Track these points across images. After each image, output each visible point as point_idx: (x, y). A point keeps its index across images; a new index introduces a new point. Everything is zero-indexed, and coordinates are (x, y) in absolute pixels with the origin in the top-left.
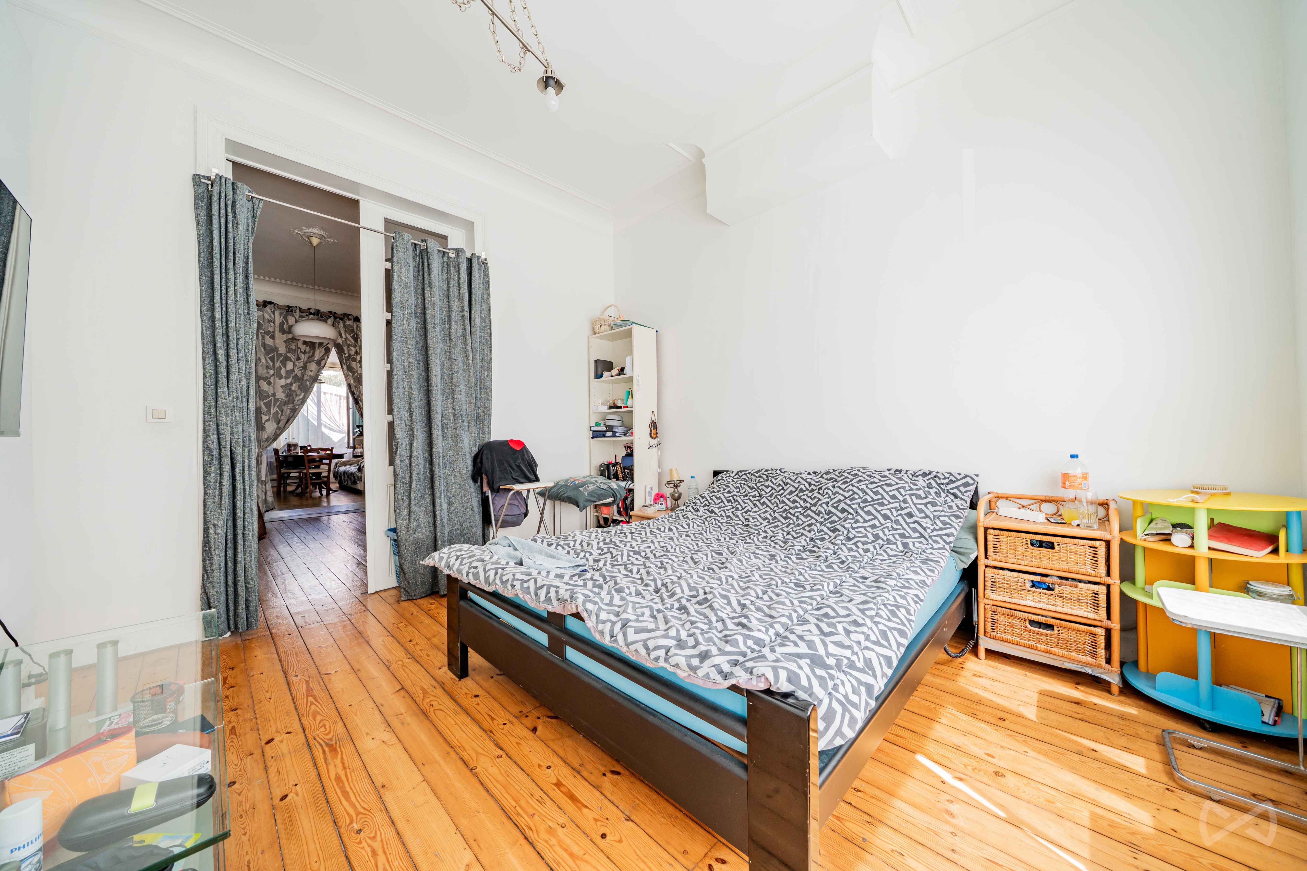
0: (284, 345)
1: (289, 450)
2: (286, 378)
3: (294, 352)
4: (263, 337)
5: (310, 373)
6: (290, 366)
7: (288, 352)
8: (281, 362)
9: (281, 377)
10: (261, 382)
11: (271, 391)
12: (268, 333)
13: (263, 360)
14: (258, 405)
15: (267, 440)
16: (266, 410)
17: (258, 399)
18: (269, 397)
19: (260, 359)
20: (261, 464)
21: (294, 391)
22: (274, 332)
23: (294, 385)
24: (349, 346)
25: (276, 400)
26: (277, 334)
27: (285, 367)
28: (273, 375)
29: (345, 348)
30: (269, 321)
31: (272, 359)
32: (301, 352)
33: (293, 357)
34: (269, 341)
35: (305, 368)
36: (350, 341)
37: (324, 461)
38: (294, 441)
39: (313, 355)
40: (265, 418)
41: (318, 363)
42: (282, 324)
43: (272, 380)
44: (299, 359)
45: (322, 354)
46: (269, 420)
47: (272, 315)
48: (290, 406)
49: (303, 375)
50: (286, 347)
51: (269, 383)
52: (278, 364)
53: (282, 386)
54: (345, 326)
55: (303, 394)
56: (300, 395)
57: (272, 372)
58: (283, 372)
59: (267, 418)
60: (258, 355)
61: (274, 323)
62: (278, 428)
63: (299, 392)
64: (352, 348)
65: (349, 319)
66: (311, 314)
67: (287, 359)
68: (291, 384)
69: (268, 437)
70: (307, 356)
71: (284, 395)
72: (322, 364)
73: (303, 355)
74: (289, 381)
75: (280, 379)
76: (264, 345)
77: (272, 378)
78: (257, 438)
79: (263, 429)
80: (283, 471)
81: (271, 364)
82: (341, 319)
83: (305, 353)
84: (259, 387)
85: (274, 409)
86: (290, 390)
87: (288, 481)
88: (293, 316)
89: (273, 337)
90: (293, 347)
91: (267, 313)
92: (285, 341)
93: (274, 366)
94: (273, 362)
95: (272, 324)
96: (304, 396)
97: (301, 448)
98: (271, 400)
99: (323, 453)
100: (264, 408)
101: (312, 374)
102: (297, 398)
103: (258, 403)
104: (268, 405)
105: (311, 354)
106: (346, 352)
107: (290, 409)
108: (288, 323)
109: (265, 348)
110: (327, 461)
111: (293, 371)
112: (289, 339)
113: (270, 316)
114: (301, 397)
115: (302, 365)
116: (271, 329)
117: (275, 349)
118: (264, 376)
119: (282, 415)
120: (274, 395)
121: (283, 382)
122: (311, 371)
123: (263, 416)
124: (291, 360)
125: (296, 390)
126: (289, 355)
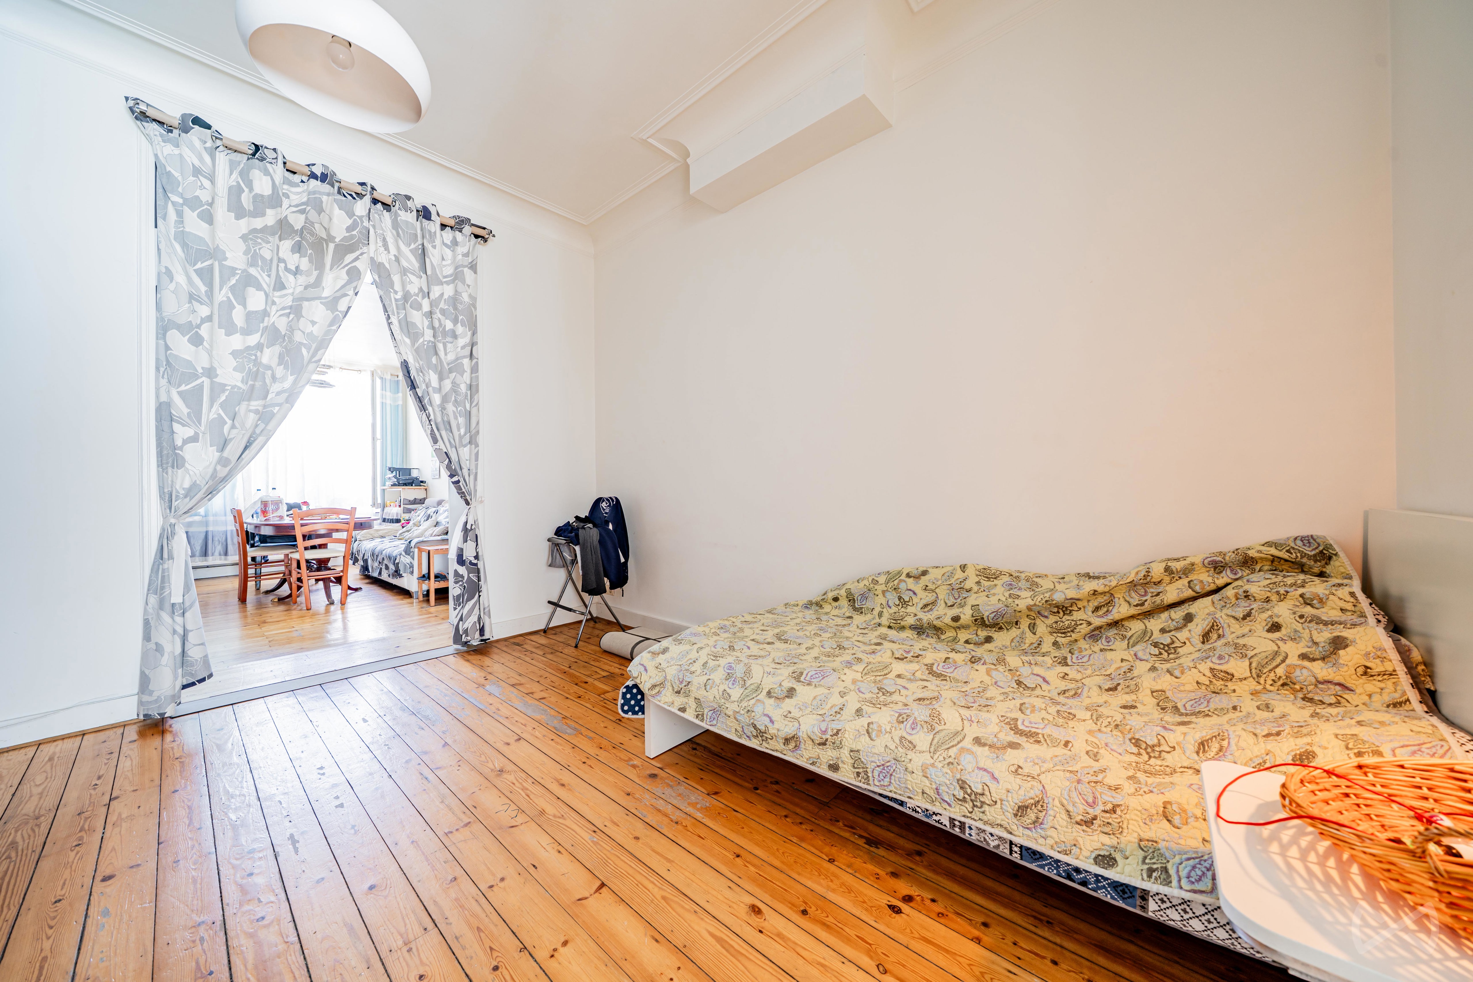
0: (242, 246)
1: (264, 512)
2: (247, 332)
3: (267, 266)
4: (180, 214)
5: (309, 328)
6: (256, 300)
7: (253, 263)
8: (232, 289)
9: (230, 329)
10: (173, 336)
11: (202, 362)
12: (193, 203)
13: (180, 278)
14: (164, 398)
15: (189, 493)
16: (185, 410)
17: (164, 382)
18: (196, 377)
19: (169, 273)
20: (171, 557)
21: (269, 368)
22: (211, 204)
23: (267, 351)
24: (404, 272)
25: (217, 389)
26: (221, 212)
27: (244, 305)
28: (209, 318)
29: (396, 278)
30: (197, 172)
31: (206, 275)
32: (286, 269)
33: (265, 280)
34: (194, 224)
35: (296, 310)
36: (408, 260)
37: (335, 535)
38: (273, 495)
39: (318, 283)
40: (182, 432)
41: (332, 304)
42: (235, 193)
43: (204, 331)
44: (280, 286)
45: (341, 283)
46: (194, 439)
47: (207, 159)
48: (256, 404)
49: (291, 329)
50: (246, 253)
51: (197, 341)
52: (221, 295)
53: (235, 354)
54: (396, 225)
55: (291, 379)
56: (283, 379)
57: (204, 311)
58: (238, 316)
59: (189, 432)
60: (166, 262)
61: (212, 180)
62: (223, 462)
63: (280, 371)
64: (413, 278)
65: (406, 209)
66: (313, 176)
67: (249, 281)
68: (260, 347)
69: (194, 486)
70: (302, 280)
71: (239, 376)
72: (342, 306)
73: (291, 278)
74: (253, 340)
75: (228, 334)
76: (182, 237)
77: (205, 326)
78: (161, 488)
79: (178, 462)
80: (251, 552)
81: (203, 289)
82: (386, 206)
83: (297, 272)
84: (167, 348)
85: (211, 412)
86: (257, 362)
87: (264, 570)
88: (267, 173)
89: (208, 218)
90: (267, 254)
91: (192, 148)
92: (244, 238)
93: (210, 294)
94: (210, 285)
95: (207, 183)
96: (295, 382)
97: (290, 507)
98: (201, 387)
99: (334, 518)
100: (180, 408)
101: (316, 330)
102: (275, 388)
103: (163, 391)
104: (193, 399)
105: (312, 280)
106: (397, 286)
107: (256, 412)
108: (251, 190)
109: (185, 246)
110: (343, 535)
111: (265, 313)
112: (255, 231)
113: (201, 159)
114: (287, 385)
115: (288, 301)
116: (205, 196)
117: (216, 253)
118: (182, 321)
119: (233, 427)
120: (210, 372)
121: (237, 342)
122: (314, 323)
123: (176, 427)
124: (259, 287)
125: (274, 363)
126: (253, 271)
